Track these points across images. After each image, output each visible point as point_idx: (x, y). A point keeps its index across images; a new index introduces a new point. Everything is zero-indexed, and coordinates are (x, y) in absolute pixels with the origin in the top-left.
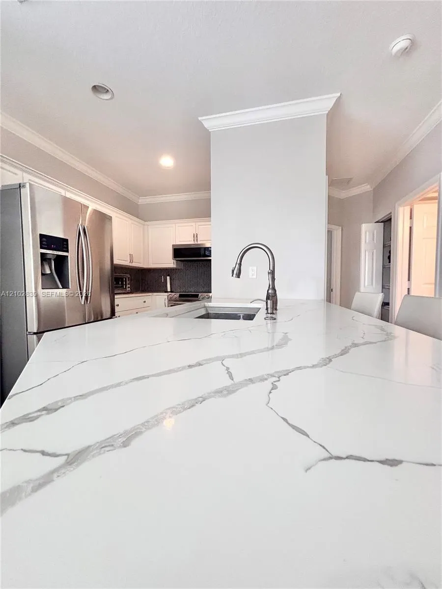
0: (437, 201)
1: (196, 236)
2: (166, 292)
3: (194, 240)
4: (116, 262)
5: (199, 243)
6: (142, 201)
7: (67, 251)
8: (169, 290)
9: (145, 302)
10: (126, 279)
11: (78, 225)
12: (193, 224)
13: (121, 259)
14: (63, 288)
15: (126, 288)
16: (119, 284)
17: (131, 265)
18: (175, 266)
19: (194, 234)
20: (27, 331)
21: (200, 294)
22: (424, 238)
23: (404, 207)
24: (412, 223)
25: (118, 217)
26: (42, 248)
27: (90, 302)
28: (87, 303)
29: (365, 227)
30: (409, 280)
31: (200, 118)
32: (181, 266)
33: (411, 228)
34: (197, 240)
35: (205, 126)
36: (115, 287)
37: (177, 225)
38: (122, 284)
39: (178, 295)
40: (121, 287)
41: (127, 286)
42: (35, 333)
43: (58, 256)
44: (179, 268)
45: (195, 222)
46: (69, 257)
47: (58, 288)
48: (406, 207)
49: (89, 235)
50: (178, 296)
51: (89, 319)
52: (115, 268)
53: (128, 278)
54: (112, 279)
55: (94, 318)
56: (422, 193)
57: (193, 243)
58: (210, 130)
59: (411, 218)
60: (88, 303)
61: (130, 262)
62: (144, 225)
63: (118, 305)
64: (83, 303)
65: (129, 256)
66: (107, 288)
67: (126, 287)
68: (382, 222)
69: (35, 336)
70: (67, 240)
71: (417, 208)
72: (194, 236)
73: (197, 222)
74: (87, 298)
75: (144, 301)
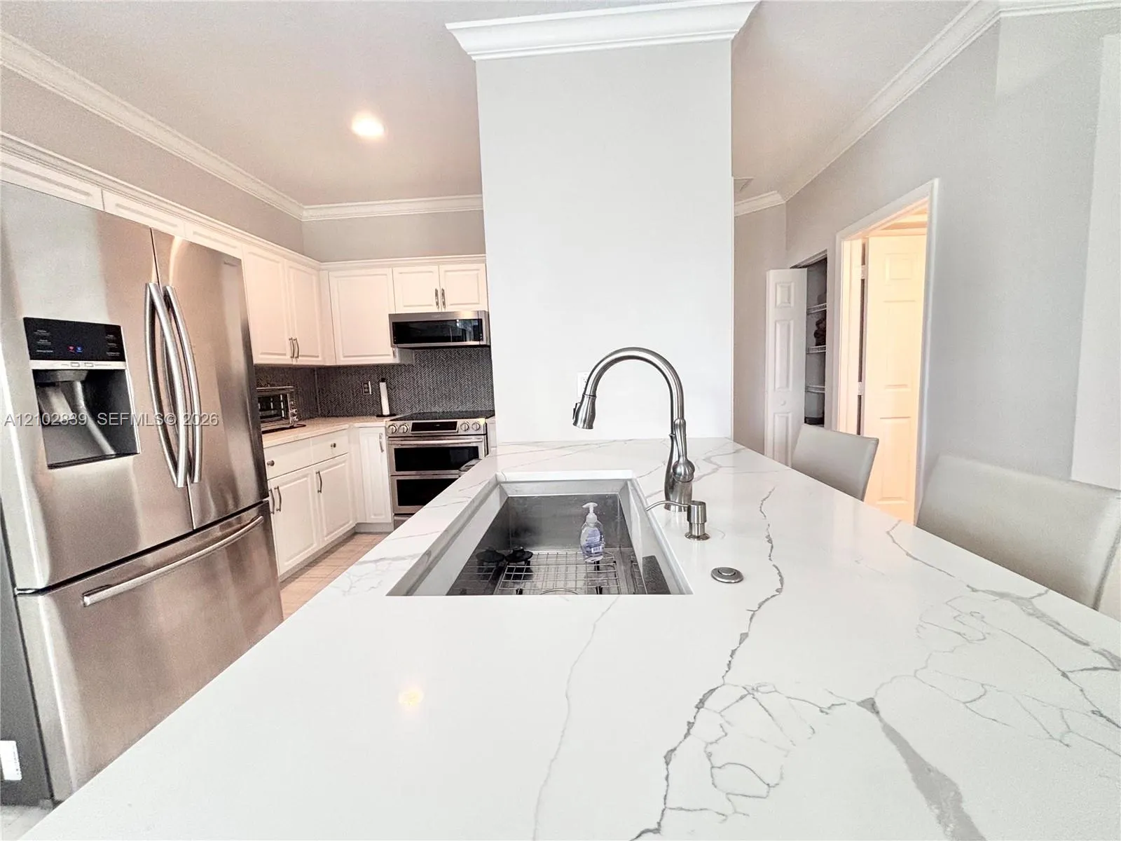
0: (925, 230)
1: (440, 295)
2: (381, 416)
3: (437, 304)
4: (258, 359)
5: (449, 309)
6: (310, 214)
7: (121, 358)
8: (386, 411)
9: (335, 446)
10: (285, 397)
11: (147, 285)
12: (435, 268)
13: (269, 353)
14: (119, 455)
15: (287, 418)
16: (269, 408)
17: (294, 362)
18: (397, 361)
19: (436, 291)
20: (14, 585)
21: (460, 422)
22: (886, 302)
23: (851, 240)
24: (865, 272)
25: (254, 254)
26: (34, 356)
27: (200, 478)
28: (192, 482)
29: (773, 277)
30: (860, 380)
31: (449, 26)
32: (411, 359)
33: (863, 281)
34: (444, 303)
35: (462, 45)
36: (262, 417)
37: (396, 270)
38: (277, 407)
39: (410, 424)
40: (275, 416)
41: (290, 412)
42: (38, 592)
43: (91, 372)
44: (407, 363)
45: (438, 264)
46: (127, 373)
47: (104, 457)
48: (854, 242)
49: (180, 307)
50: (410, 427)
51: (202, 519)
52: (258, 374)
53: (291, 393)
54: (251, 399)
55: (219, 512)
56: (894, 216)
57: (436, 311)
58: (474, 58)
59: (863, 263)
60: (196, 480)
61: (292, 357)
62: (319, 270)
63: (272, 464)
64: (181, 484)
65: (288, 342)
66: (240, 417)
67: (287, 411)
68: (804, 267)
69: (41, 599)
70: (118, 328)
71: (875, 244)
72: (437, 295)
73: (444, 263)
74: (190, 469)
75: (333, 443)
